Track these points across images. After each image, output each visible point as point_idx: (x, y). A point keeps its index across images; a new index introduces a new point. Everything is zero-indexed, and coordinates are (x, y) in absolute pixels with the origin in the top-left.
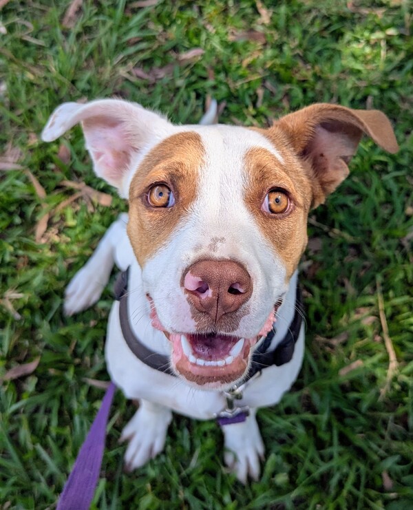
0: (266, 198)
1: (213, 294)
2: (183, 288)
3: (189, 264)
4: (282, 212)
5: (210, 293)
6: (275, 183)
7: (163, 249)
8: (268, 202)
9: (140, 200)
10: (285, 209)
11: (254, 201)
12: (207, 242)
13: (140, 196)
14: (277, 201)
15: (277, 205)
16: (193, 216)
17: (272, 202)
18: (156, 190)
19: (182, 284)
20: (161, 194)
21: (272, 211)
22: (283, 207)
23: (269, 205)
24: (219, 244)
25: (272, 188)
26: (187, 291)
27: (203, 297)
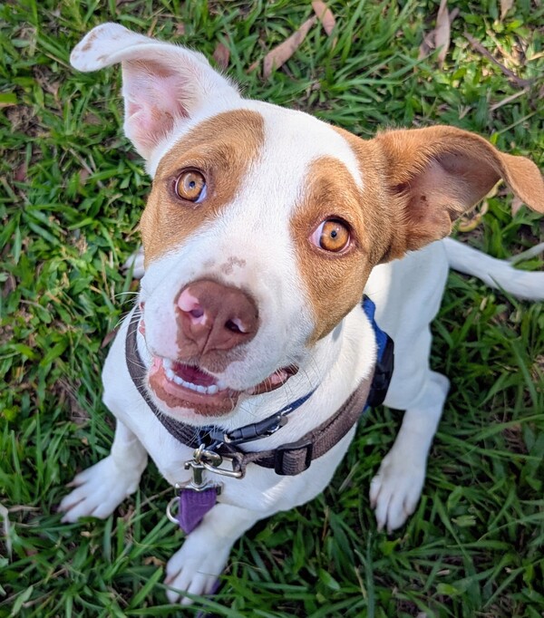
0: (321, 227)
1: (207, 322)
2: (176, 306)
3: (192, 279)
4: (335, 251)
5: (203, 320)
6: (337, 211)
7: (172, 253)
8: (320, 232)
9: (164, 185)
10: (341, 248)
11: (302, 227)
12: (223, 260)
13: (168, 179)
14: (334, 235)
15: (331, 240)
16: (221, 222)
17: (327, 235)
18: (187, 176)
19: (176, 301)
20: (192, 184)
21: (323, 245)
22: (339, 245)
23: (322, 238)
24: (235, 267)
25: (332, 216)
26: (179, 310)
27: (195, 322)
